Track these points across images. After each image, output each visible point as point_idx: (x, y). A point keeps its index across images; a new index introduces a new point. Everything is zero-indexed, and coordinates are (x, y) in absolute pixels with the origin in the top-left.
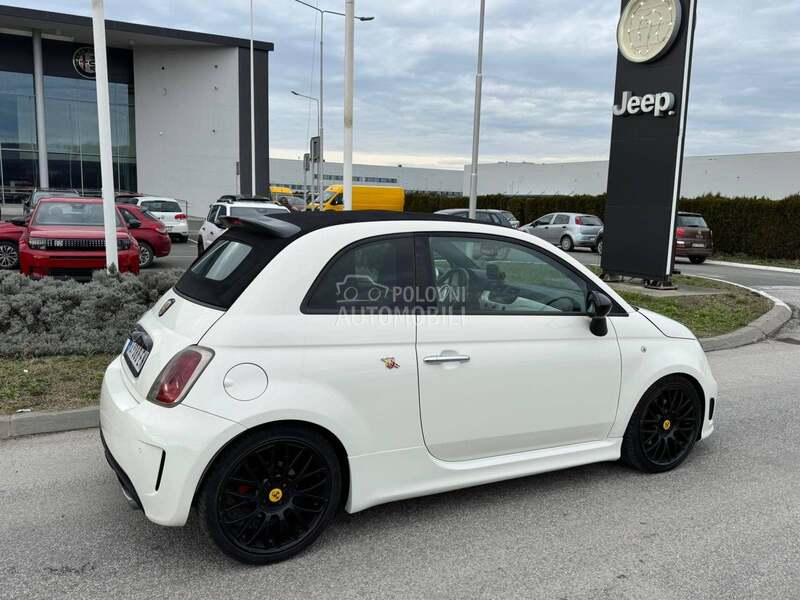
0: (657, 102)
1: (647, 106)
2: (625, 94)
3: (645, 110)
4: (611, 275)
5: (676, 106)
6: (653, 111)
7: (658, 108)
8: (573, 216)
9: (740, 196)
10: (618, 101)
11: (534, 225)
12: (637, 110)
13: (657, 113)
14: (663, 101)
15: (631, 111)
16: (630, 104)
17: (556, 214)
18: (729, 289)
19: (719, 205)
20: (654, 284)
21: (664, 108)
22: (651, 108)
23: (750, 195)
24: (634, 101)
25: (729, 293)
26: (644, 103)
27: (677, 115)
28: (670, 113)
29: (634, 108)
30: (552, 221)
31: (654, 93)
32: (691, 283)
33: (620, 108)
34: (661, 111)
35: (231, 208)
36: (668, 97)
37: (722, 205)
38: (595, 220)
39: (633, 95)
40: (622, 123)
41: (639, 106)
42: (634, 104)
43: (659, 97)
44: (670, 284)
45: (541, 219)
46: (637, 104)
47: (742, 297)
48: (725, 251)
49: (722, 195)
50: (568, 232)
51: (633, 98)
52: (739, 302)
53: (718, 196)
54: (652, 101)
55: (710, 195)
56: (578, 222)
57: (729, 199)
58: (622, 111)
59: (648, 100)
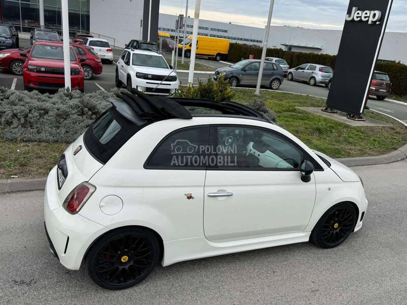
0: (371, 16)
1: (365, 17)
2: (354, 9)
3: (364, 19)
4: (331, 109)
5: (381, 19)
6: (368, 21)
7: (371, 19)
8: (318, 66)
10: (349, 12)
11: (297, 69)
12: (359, 19)
13: (370, 22)
14: (375, 15)
15: (356, 19)
16: (356, 15)
17: (309, 64)
18: (393, 123)
19: (398, 68)
20: (353, 117)
21: (375, 20)
22: (367, 19)
24: (358, 14)
25: (391, 125)
26: (364, 15)
27: (381, 25)
28: (377, 23)
29: (357, 17)
30: (307, 68)
31: (370, 10)
32: (376, 117)
33: (350, 16)
34: (372, 21)
35: (133, 54)
36: (378, 13)
37: (400, 68)
38: (330, 70)
39: (358, 10)
41: (361, 17)
42: (358, 15)
43: (372, 12)
44: (361, 118)
45: (302, 66)
46: (360, 15)
47: (398, 130)
48: (397, 94)
49: (401, 63)
50: (314, 75)
51: (358, 12)
52: (396, 133)
53: (399, 63)
54: (368, 15)
55: (394, 62)
56: (321, 70)
57: (404, 65)
58: (351, 19)
59: (366, 14)
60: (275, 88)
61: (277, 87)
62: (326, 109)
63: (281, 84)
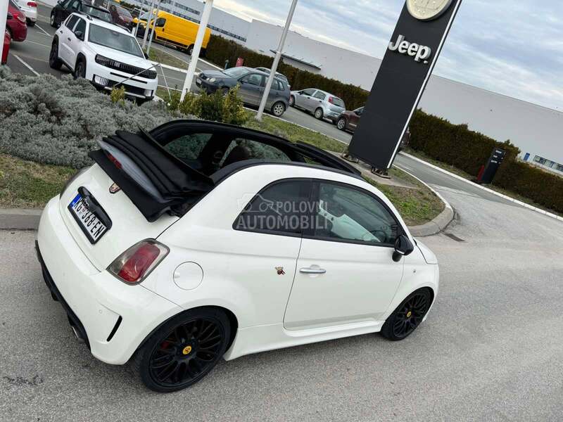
0: (419, 51)
1: (412, 51)
2: (400, 37)
3: (410, 53)
4: (353, 158)
5: (430, 58)
6: (414, 56)
7: (418, 56)
8: (328, 95)
9: (434, 115)
10: (394, 40)
11: (301, 93)
12: (404, 51)
13: (416, 59)
14: (423, 52)
15: (400, 50)
16: (401, 46)
17: (317, 90)
18: (419, 186)
19: (419, 117)
20: (378, 172)
21: (423, 57)
22: (414, 54)
23: (439, 116)
24: (404, 44)
25: (419, 189)
26: (410, 48)
27: (428, 65)
28: (425, 62)
29: (403, 49)
30: (313, 95)
31: (420, 43)
32: (400, 175)
33: (393, 45)
34: (419, 58)
36: (427, 50)
37: (421, 117)
38: (341, 102)
39: (405, 40)
40: (392, 57)
41: (407, 49)
42: (404, 47)
43: (422, 48)
44: (387, 174)
45: (307, 90)
46: (406, 47)
47: (427, 195)
49: (423, 110)
50: (322, 106)
51: (405, 42)
52: (425, 199)
54: (416, 49)
56: (330, 101)
58: (394, 48)
59: (414, 47)
60: (277, 114)
61: (280, 113)
62: (346, 156)
63: (285, 110)
